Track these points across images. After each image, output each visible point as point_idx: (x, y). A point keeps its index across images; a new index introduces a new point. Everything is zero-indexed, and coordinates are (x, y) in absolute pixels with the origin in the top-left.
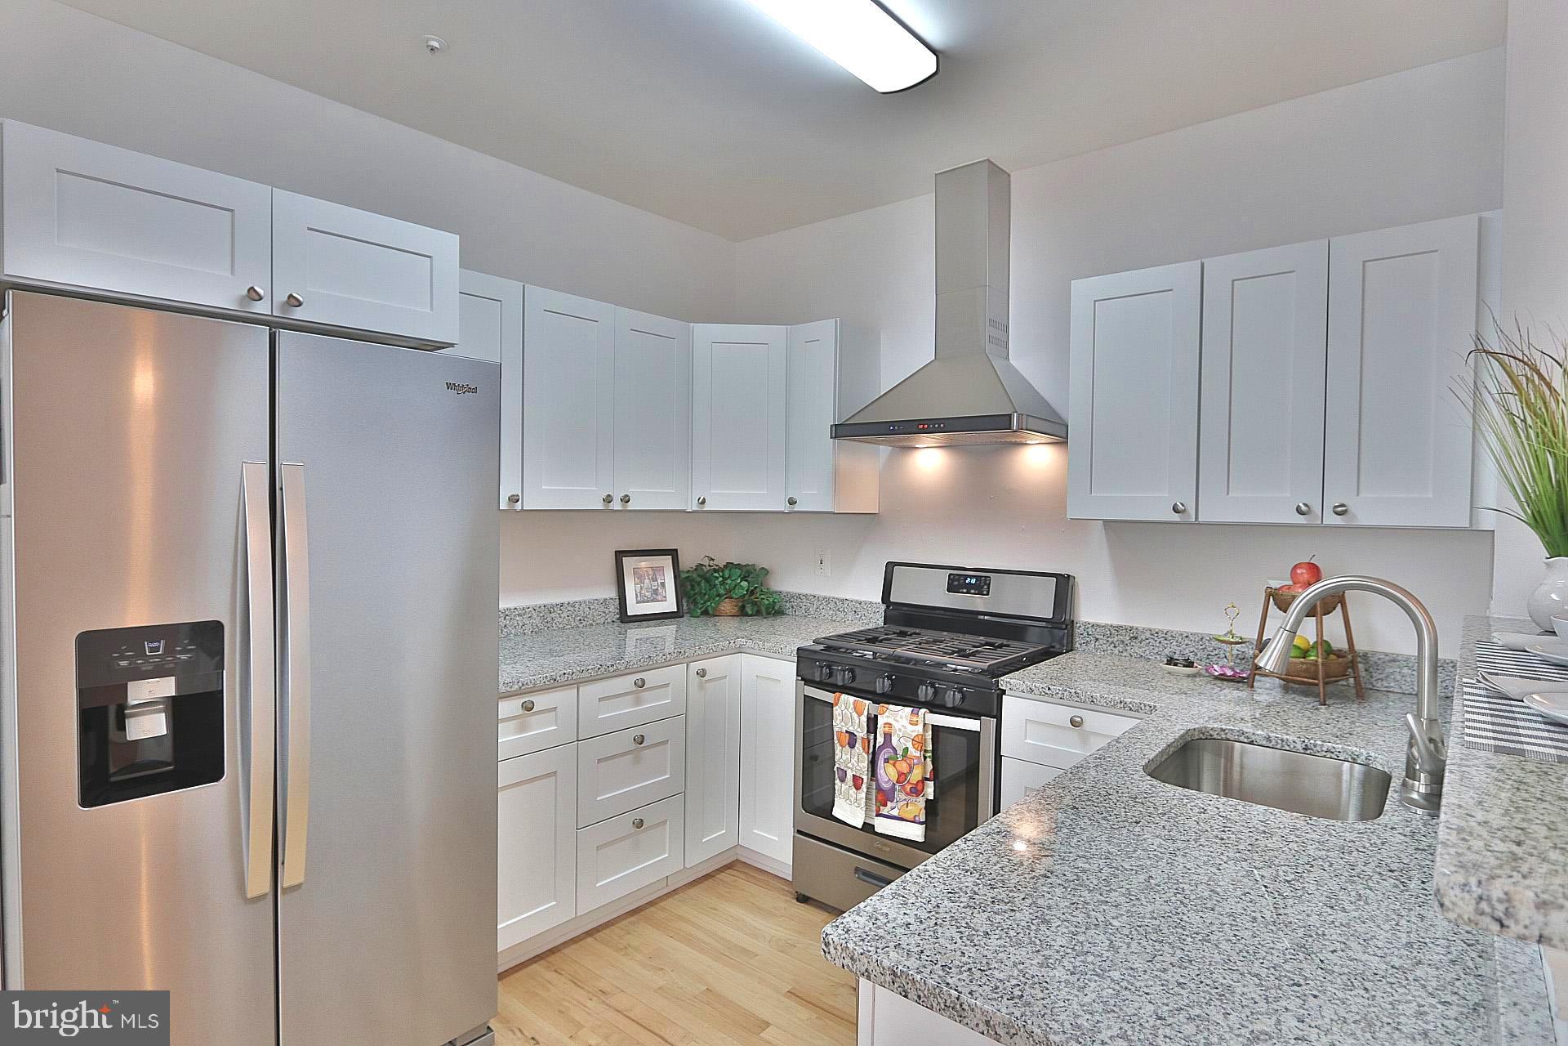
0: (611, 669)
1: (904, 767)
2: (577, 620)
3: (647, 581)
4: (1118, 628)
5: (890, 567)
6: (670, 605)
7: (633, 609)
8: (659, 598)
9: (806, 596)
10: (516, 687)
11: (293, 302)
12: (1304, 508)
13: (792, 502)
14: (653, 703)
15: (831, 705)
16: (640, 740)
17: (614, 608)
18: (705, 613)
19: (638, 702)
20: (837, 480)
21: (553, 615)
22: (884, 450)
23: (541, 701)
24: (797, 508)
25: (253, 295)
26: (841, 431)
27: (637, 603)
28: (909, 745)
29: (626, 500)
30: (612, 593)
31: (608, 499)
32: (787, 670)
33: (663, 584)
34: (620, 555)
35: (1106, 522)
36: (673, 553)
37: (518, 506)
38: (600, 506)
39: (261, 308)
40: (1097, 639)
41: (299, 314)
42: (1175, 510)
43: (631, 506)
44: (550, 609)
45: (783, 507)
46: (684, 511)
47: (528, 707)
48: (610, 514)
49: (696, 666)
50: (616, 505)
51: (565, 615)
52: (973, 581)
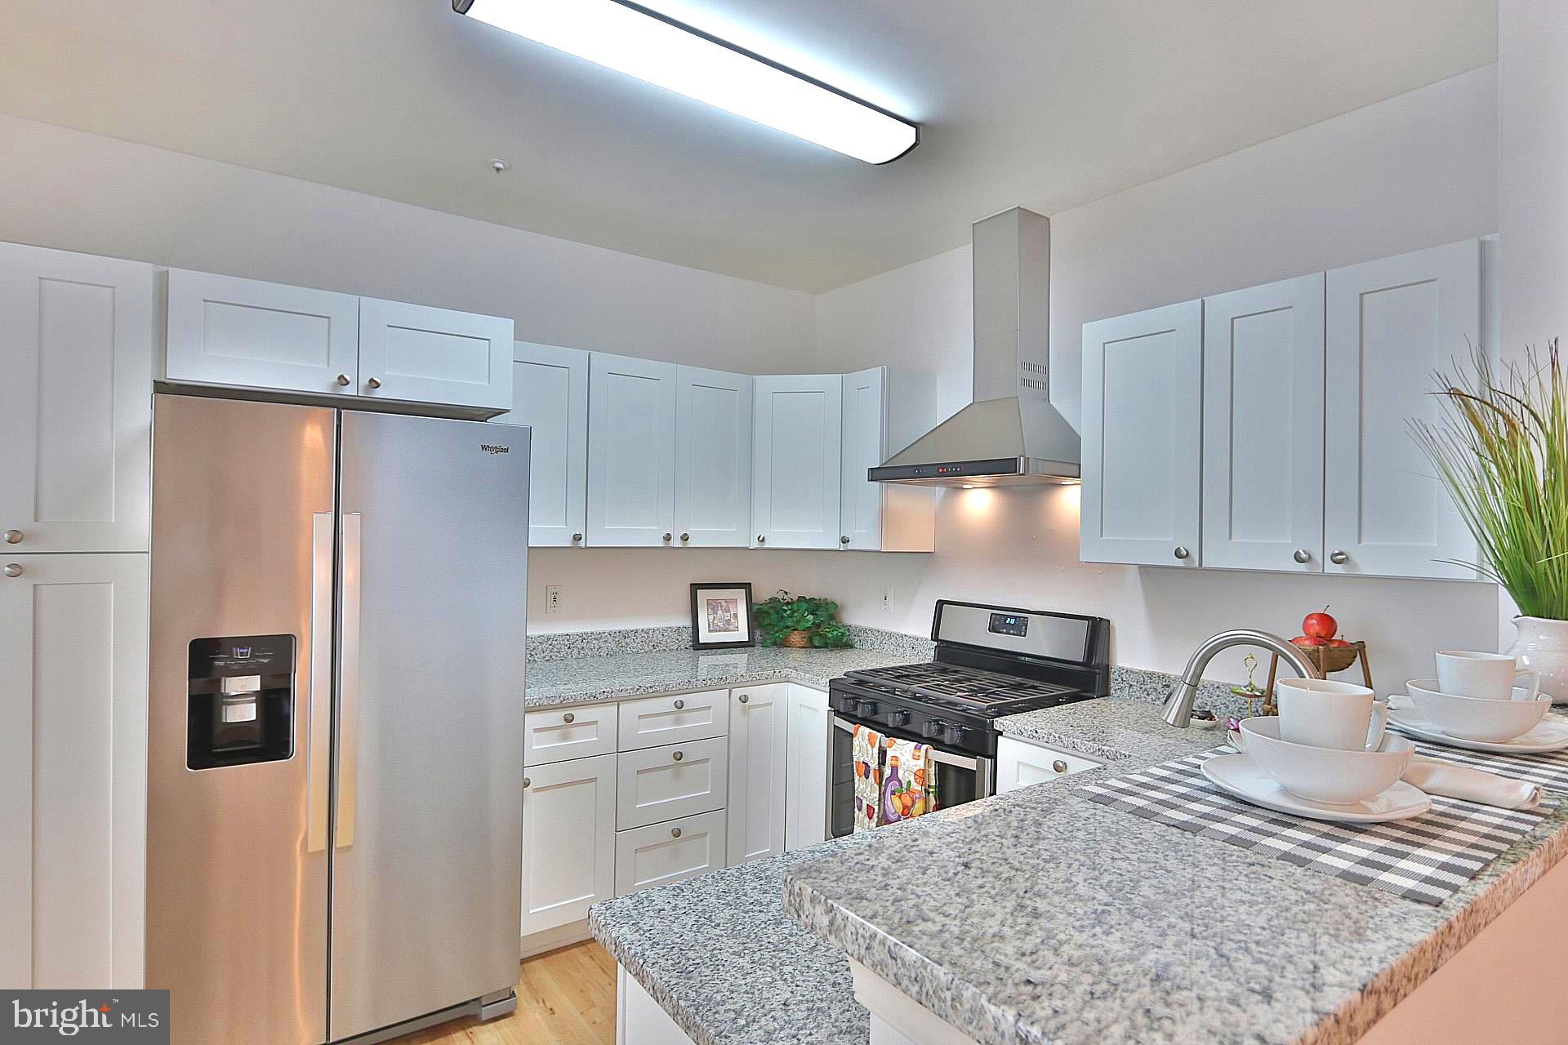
0: (650, 690)
1: (907, 801)
2: (652, 644)
3: (720, 612)
4: (1151, 675)
5: (941, 604)
6: (742, 635)
7: (705, 637)
8: (731, 628)
9: (871, 630)
10: (558, 701)
11: (373, 384)
12: (1303, 555)
13: (845, 541)
14: (692, 723)
15: (852, 736)
16: (678, 756)
17: (687, 636)
18: (774, 644)
19: (678, 722)
20: (885, 520)
21: (627, 640)
22: (940, 491)
23: (580, 715)
24: (850, 546)
25: (343, 381)
26: (875, 475)
27: (709, 631)
28: (912, 779)
29: (685, 538)
30: (688, 623)
31: (668, 538)
32: (820, 700)
33: (736, 616)
34: (695, 587)
36: (747, 586)
37: (582, 544)
38: (661, 544)
39: (349, 391)
40: (1131, 686)
41: (379, 394)
42: (1178, 554)
43: (691, 543)
44: (625, 635)
45: (835, 545)
46: (747, 548)
47: (569, 719)
48: (670, 552)
49: (738, 692)
50: (676, 542)
51: (639, 640)
52: (1013, 621)
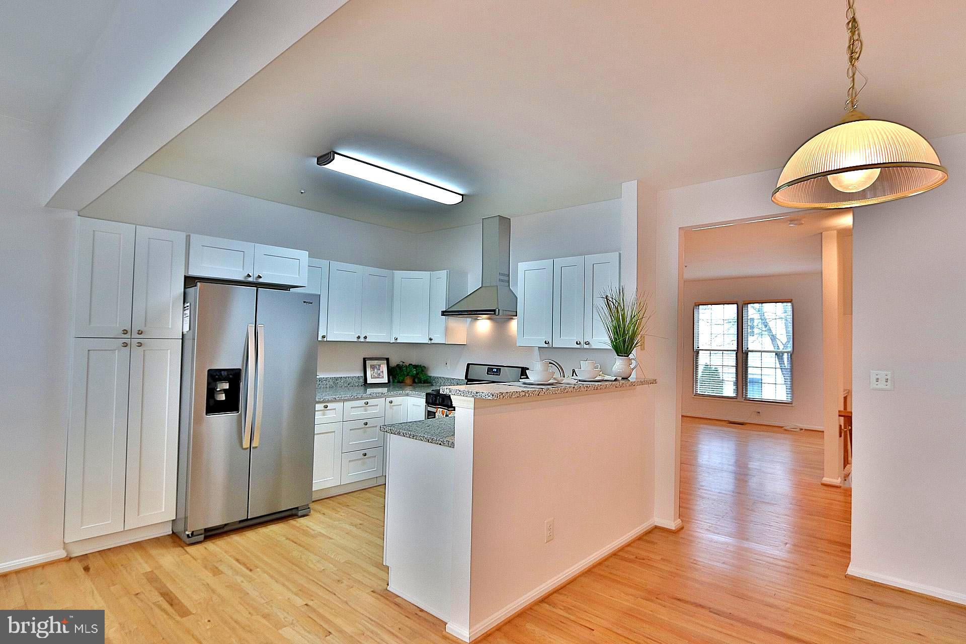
0: (356, 397)
2: (348, 384)
3: (376, 370)
5: (468, 365)
7: (369, 381)
9: (440, 377)
10: (322, 400)
11: (259, 277)
13: (431, 339)
14: (372, 411)
15: (435, 413)
16: (366, 424)
17: (362, 380)
18: (399, 382)
19: (366, 410)
20: (447, 331)
21: (338, 381)
22: (469, 320)
23: (330, 406)
24: (433, 342)
25: (249, 276)
26: (444, 313)
29: (365, 338)
30: (362, 375)
31: (359, 337)
32: (423, 401)
34: (365, 360)
35: (539, 347)
36: (387, 360)
37: (325, 339)
38: (356, 340)
39: (250, 279)
41: (261, 280)
42: (545, 343)
43: (368, 340)
44: (337, 379)
45: (427, 341)
46: (389, 343)
47: (326, 407)
48: (361, 343)
49: (389, 399)
50: (362, 340)
51: (342, 381)
52: (495, 370)
